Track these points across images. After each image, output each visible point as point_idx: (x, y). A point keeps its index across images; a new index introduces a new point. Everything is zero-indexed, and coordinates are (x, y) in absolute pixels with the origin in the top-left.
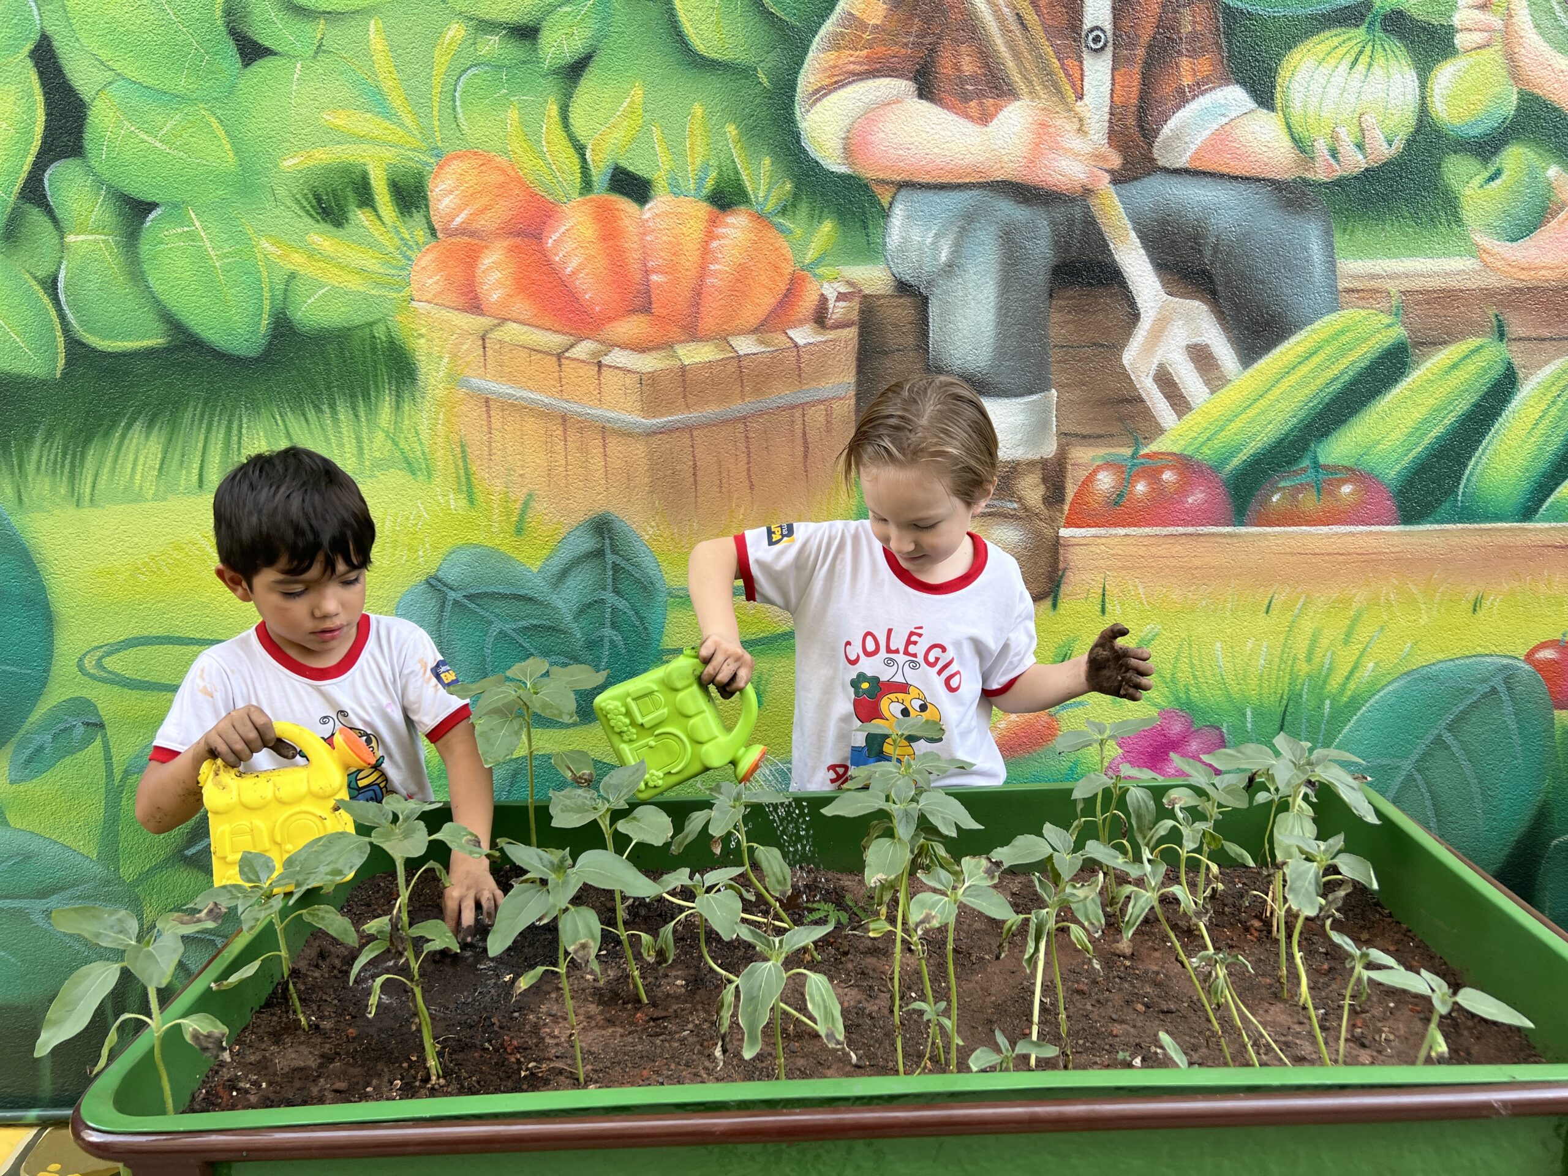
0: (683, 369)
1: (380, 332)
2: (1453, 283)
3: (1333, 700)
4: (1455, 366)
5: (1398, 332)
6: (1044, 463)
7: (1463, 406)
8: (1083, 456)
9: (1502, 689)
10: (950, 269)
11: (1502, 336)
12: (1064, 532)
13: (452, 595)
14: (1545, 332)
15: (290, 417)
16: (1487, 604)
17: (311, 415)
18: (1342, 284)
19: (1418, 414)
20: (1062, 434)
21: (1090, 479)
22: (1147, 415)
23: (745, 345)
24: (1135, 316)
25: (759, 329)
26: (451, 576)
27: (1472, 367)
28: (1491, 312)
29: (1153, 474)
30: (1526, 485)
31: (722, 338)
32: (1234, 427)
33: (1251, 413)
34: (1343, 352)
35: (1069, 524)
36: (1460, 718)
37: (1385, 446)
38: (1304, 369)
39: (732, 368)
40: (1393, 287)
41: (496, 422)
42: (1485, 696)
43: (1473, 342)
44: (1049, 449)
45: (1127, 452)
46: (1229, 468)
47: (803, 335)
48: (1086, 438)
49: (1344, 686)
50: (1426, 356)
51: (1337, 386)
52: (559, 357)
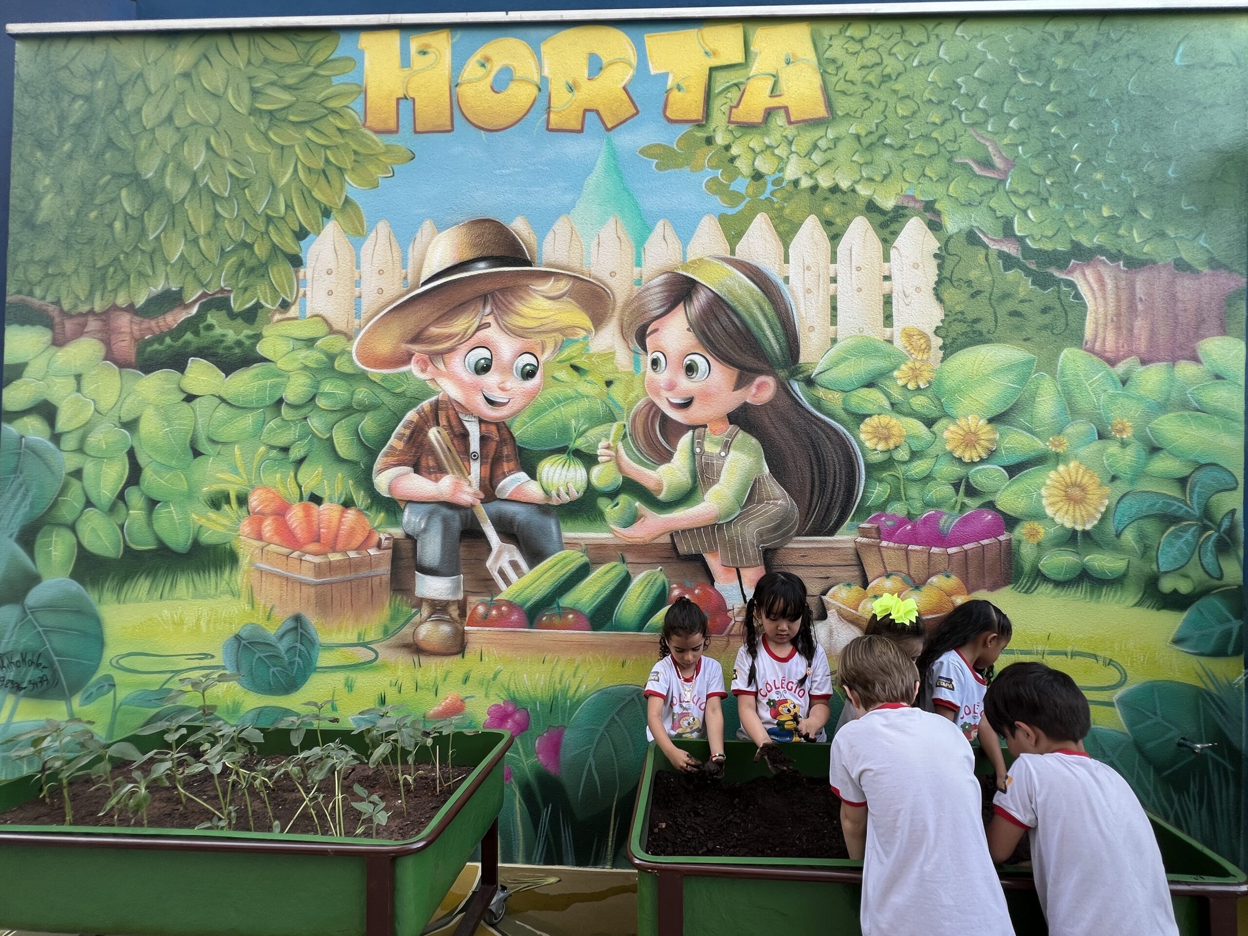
0: (330, 562)
1: (228, 546)
2: (603, 542)
3: (571, 701)
4: (607, 572)
5: (585, 559)
6: (458, 601)
7: (611, 587)
8: (473, 599)
9: (636, 699)
10: (425, 530)
11: (624, 562)
12: (466, 628)
13: (243, 642)
14: (639, 561)
15: (194, 575)
16: (627, 664)
17: (202, 574)
18: (564, 541)
19: (595, 589)
20: (464, 591)
21: (476, 608)
22: (496, 586)
23: (352, 554)
24: (490, 550)
25: (357, 549)
26: (244, 635)
27: (614, 573)
28: (619, 553)
29: (498, 608)
30: (638, 618)
31: (344, 552)
32: (529, 590)
33: (533, 586)
34: (566, 565)
35: (468, 625)
36: (621, 710)
37: (584, 600)
38: (552, 571)
39: (347, 562)
40: (582, 543)
41: (264, 579)
42: (630, 701)
43: (613, 564)
44: (460, 596)
45: (489, 599)
46: (526, 606)
47: (373, 552)
48: (474, 593)
49: (574, 694)
50: (596, 568)
51: (565, 577)
52: (287, 556)
